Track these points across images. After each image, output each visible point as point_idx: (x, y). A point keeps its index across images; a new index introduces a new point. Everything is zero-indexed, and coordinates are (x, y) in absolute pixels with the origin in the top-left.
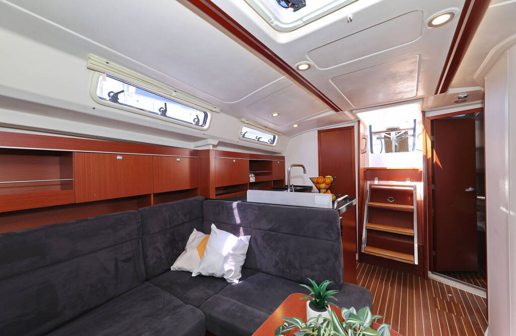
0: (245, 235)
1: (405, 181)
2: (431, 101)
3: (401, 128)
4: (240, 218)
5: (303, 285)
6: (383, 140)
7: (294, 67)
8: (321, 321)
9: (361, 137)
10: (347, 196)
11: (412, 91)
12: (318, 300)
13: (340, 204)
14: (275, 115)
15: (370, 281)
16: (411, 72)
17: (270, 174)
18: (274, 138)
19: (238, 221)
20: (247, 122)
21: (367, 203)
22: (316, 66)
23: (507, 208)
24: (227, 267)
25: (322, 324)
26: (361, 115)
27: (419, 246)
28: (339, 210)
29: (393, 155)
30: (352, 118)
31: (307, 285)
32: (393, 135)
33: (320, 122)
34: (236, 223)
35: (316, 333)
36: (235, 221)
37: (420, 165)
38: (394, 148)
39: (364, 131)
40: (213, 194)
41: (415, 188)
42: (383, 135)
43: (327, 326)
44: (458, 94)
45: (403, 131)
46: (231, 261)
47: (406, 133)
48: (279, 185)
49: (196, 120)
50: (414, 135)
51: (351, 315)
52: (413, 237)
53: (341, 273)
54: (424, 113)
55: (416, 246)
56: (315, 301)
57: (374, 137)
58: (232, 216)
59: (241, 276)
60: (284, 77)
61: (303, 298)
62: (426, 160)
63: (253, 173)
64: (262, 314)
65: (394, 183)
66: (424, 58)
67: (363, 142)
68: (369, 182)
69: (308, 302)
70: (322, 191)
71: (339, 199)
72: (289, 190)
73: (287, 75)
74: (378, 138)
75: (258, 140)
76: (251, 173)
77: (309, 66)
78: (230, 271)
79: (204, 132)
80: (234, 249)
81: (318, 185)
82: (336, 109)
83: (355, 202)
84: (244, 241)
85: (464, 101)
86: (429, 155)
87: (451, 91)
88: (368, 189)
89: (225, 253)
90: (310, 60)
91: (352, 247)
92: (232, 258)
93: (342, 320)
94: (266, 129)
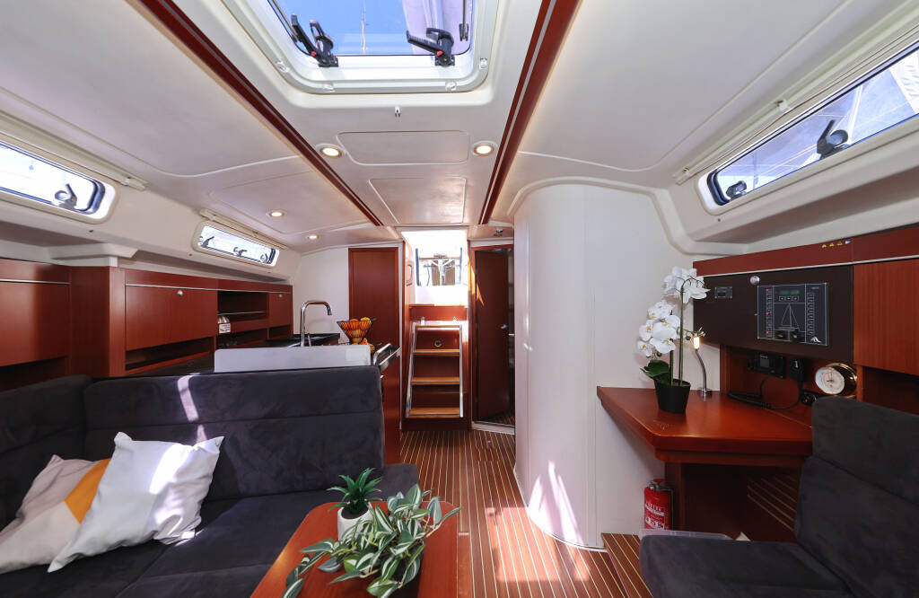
0: (208, 439)
1: (451, 320)
2: (475, 231)
3: (448, 256)
4: (198, 407)
5: (333, 488)
6: (430, 269)
7: (316, 148)
8: (360, 527)
9: (406, 264)
10: (388, 345)
11: (458, 216)
12: (355, 502)
13: (381, 358)
14: (277, 214)
15: (416, 453)
16: (459, 195)
17: (264, 316)
18: (273, 253)
19: (192, 413)
20: (214, 218)
21: (413, 351)
22: (350, 156)
23: (528, 344)
24: (161, 516)
25: (363, 531)
26: (408, 235)
27: (464, 395)
28: (380, 367)
29: (441, 288)
30: (396, 237)
31: (338, 486)
32: (441, 263)
33: (352, 236)
34: (187, 419)
35: (354, 548)
36: (185, 415)
37: (465, 302)
38: (441, 280)
39: (410, 256)
40: (117, 368)
41: (461, 329)
42: (430, 262)
43: (369, 530)
44: (496, 227)
45: (450, 261)
46: (175, 499)
47: (453, 262)
48: (282, 335)
49: (67, 196)
50: (460, 266)
51: (399, 503)
52: (459, 386)
53: (382, 454)
54: (469, 241)
55: (461, 395)
56: (352, 504)
57: (421, 264)
58: (178, 406)
59: (200, 521)
60: (297, 156)
61: (333, 508)
62: (472, 297)
63: (226, 316)
64: (251, 570)
65: (441, 323)
66: (471, 183)
67: (408, 269)
68: (415, 324)
69: (340, 512)
70: (356, 340)
71: (380, 351)
72: (302, 343)
73: (302, 156)
74: (425, 266)
75: (240, 255)
76: (221, 317)
77: (340, 154)
78: (174, 518)
79: (91, 227)
80: (181, 473)
81: (350, 333)
82: (376, 222)
83: (399, 352)
84: (207, 449)
85: (501, 235)
86: (473, 292)
87: (492, 223)
88: (414, 332)
89: (155, 488)
90: (341, 144)
91: (395, 413)
92: (176, 493)
93: (388, 514)
94: (256, 235)
